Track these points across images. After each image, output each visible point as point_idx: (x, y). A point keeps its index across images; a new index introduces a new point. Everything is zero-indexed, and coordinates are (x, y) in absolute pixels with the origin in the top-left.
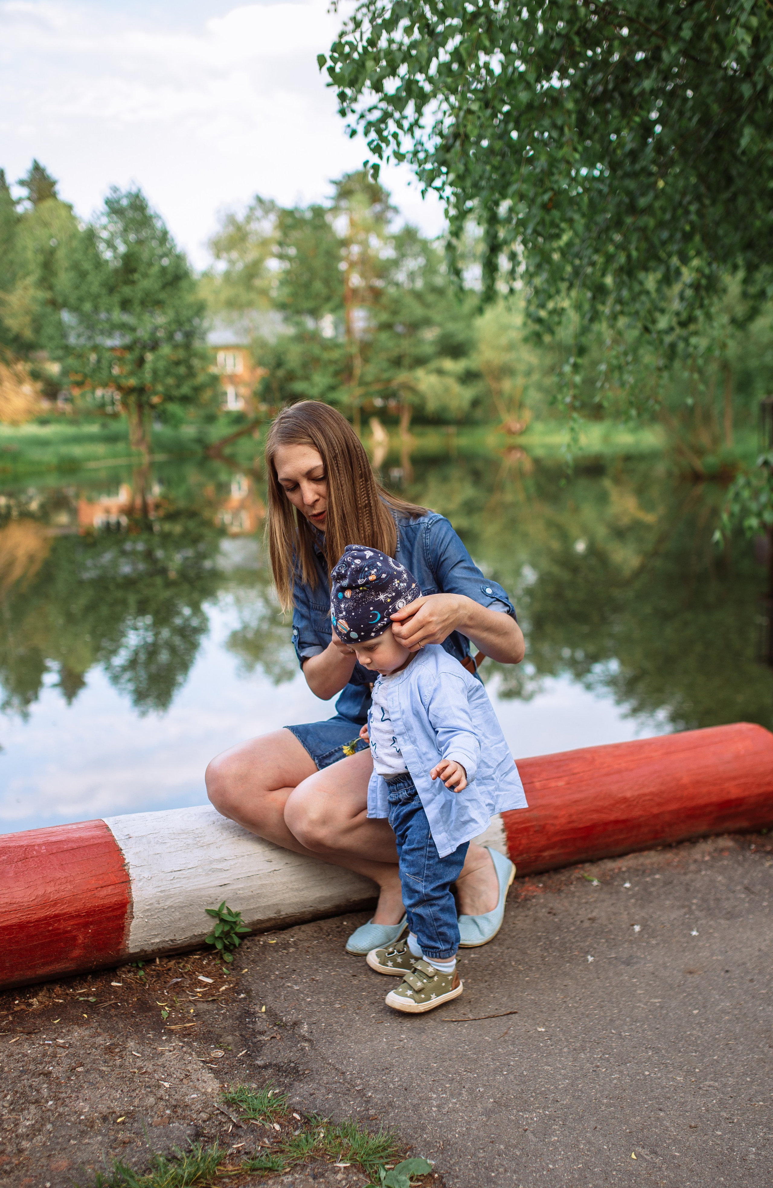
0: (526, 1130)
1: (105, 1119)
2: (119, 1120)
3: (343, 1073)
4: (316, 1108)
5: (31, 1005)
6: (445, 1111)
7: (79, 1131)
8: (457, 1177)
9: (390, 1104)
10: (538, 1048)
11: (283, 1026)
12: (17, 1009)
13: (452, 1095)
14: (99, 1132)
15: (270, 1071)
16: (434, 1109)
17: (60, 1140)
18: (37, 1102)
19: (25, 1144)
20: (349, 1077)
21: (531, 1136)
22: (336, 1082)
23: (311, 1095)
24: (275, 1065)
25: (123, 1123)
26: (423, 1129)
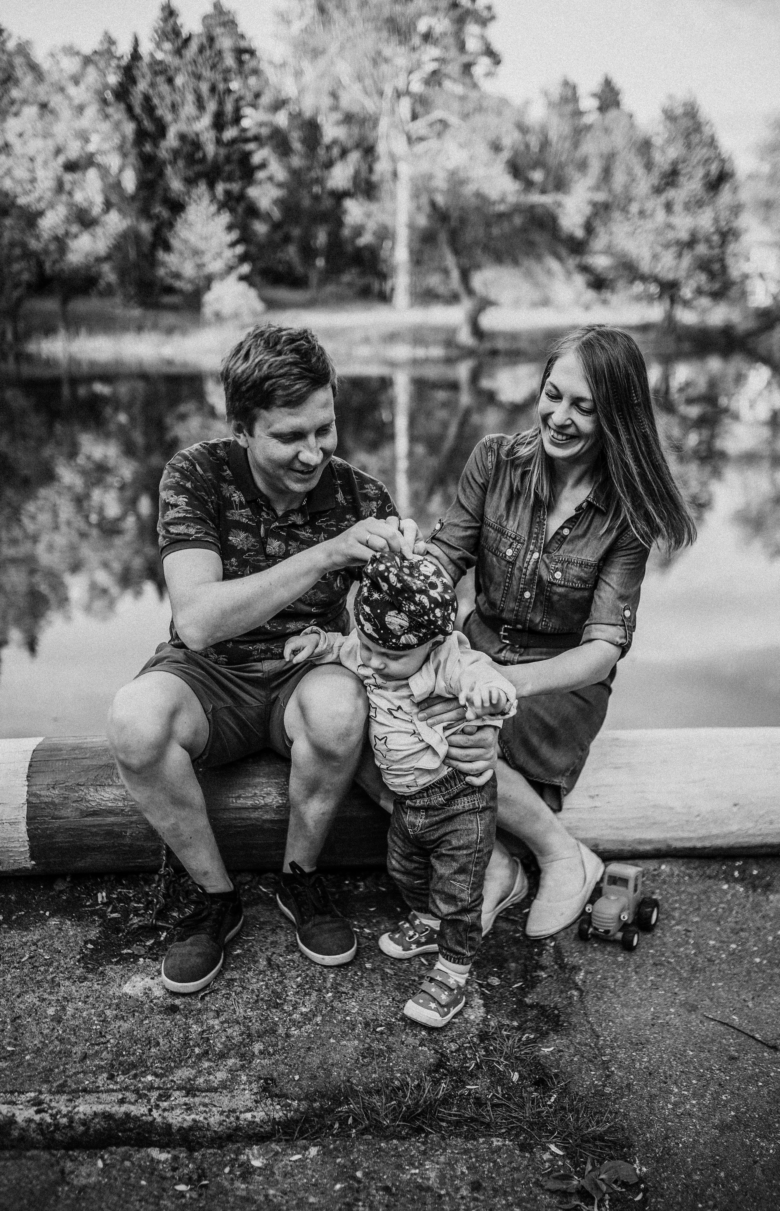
0: (755, 1162)
1: (367, 1024)
2: (379, 1029)
3: (598, 1036)
4: (558, 1068)
5: (359, 887)
6: (679, 1111)
7: (341, 1030)
8: (662, 1196)
9: (628, 1086)
11: (563, 967)
12: (345, 889)
13: (694, 1095)
14: (357, 1037)
15: (535, 1012)
16: (670, 1106)
17: (323, 1035)
18: (319, 990)
19: (294, 1031)
20: (601, 1042)
21: (758, 1171)
22: (586, 1045)
23: (560, 1051)
24: (542, 1007)
25: (382, 1033)
26: (650, 1125)
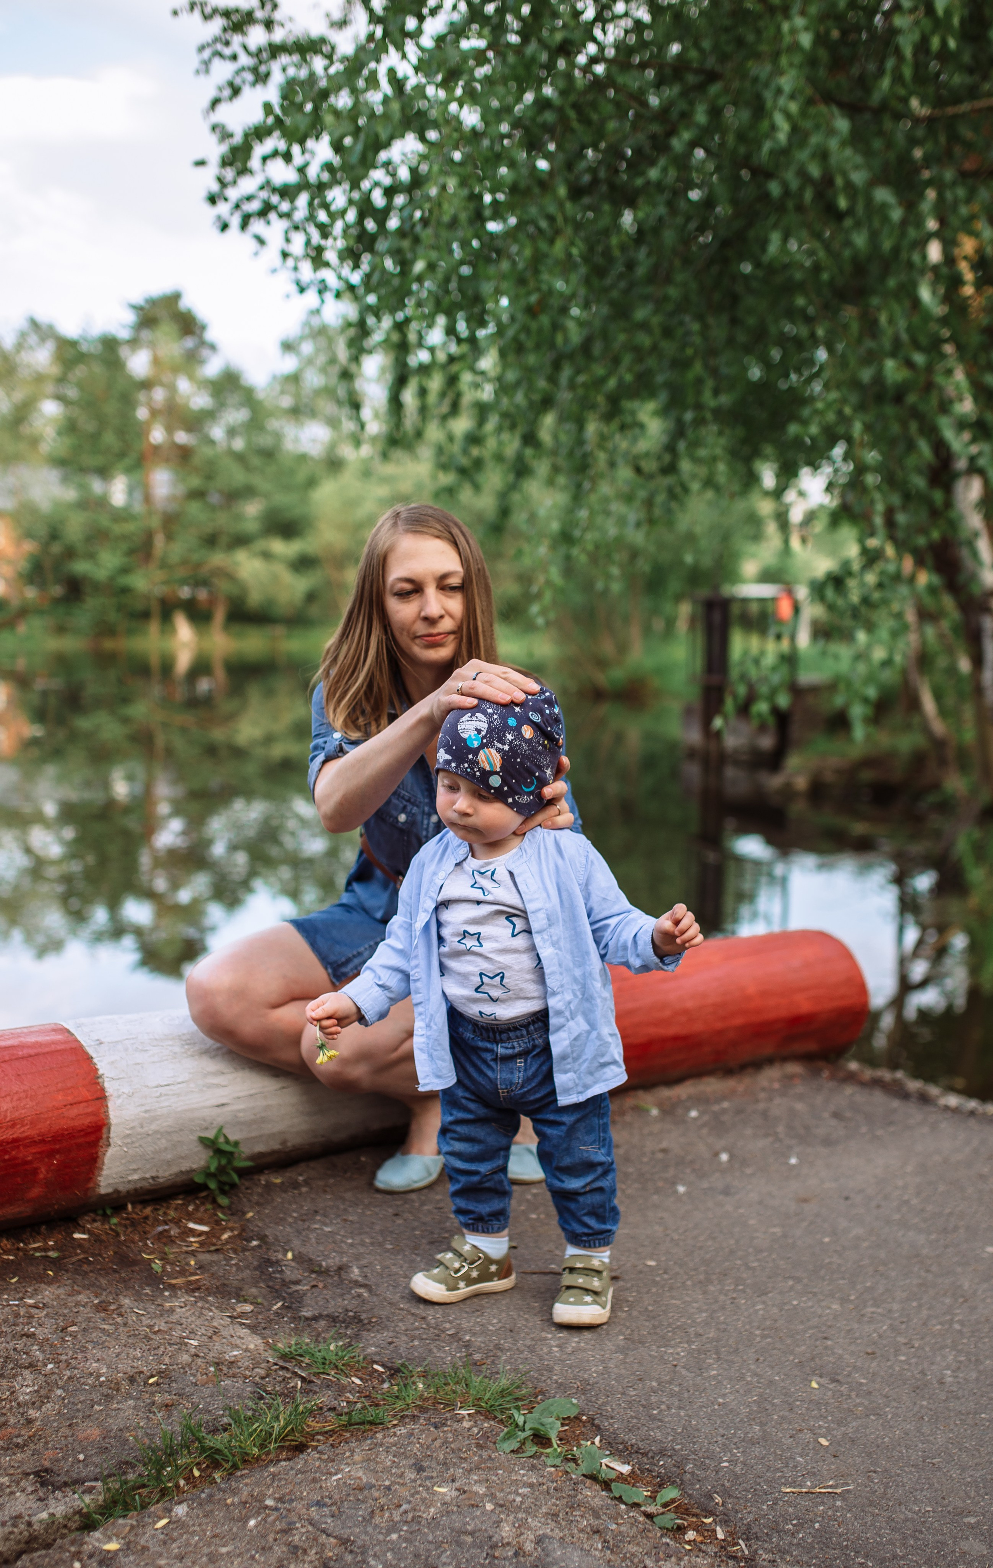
0: (675, 1366)
1: (132, 1380)
2: (151, 1381)
3: (424, 1318)
4: (402, 1357)
6: (569, 1350)
7: (103, 1395)
8: (612, 1418)
9: (498, 1347)
10: (656, 1283)
11: (322, 1272)
14: (129, 1396)
15: (323, 1323)
16: (555, 1349)
17: (79, 1406)
18: (31, 1365)
19: (33, 1413)
20: (433, 1321)
21: (684, 1372)
22: (417, 1329)
23: (390, 1343)
24: (327, 1316)
25: (157, 1384)
26: (550, 1370)
